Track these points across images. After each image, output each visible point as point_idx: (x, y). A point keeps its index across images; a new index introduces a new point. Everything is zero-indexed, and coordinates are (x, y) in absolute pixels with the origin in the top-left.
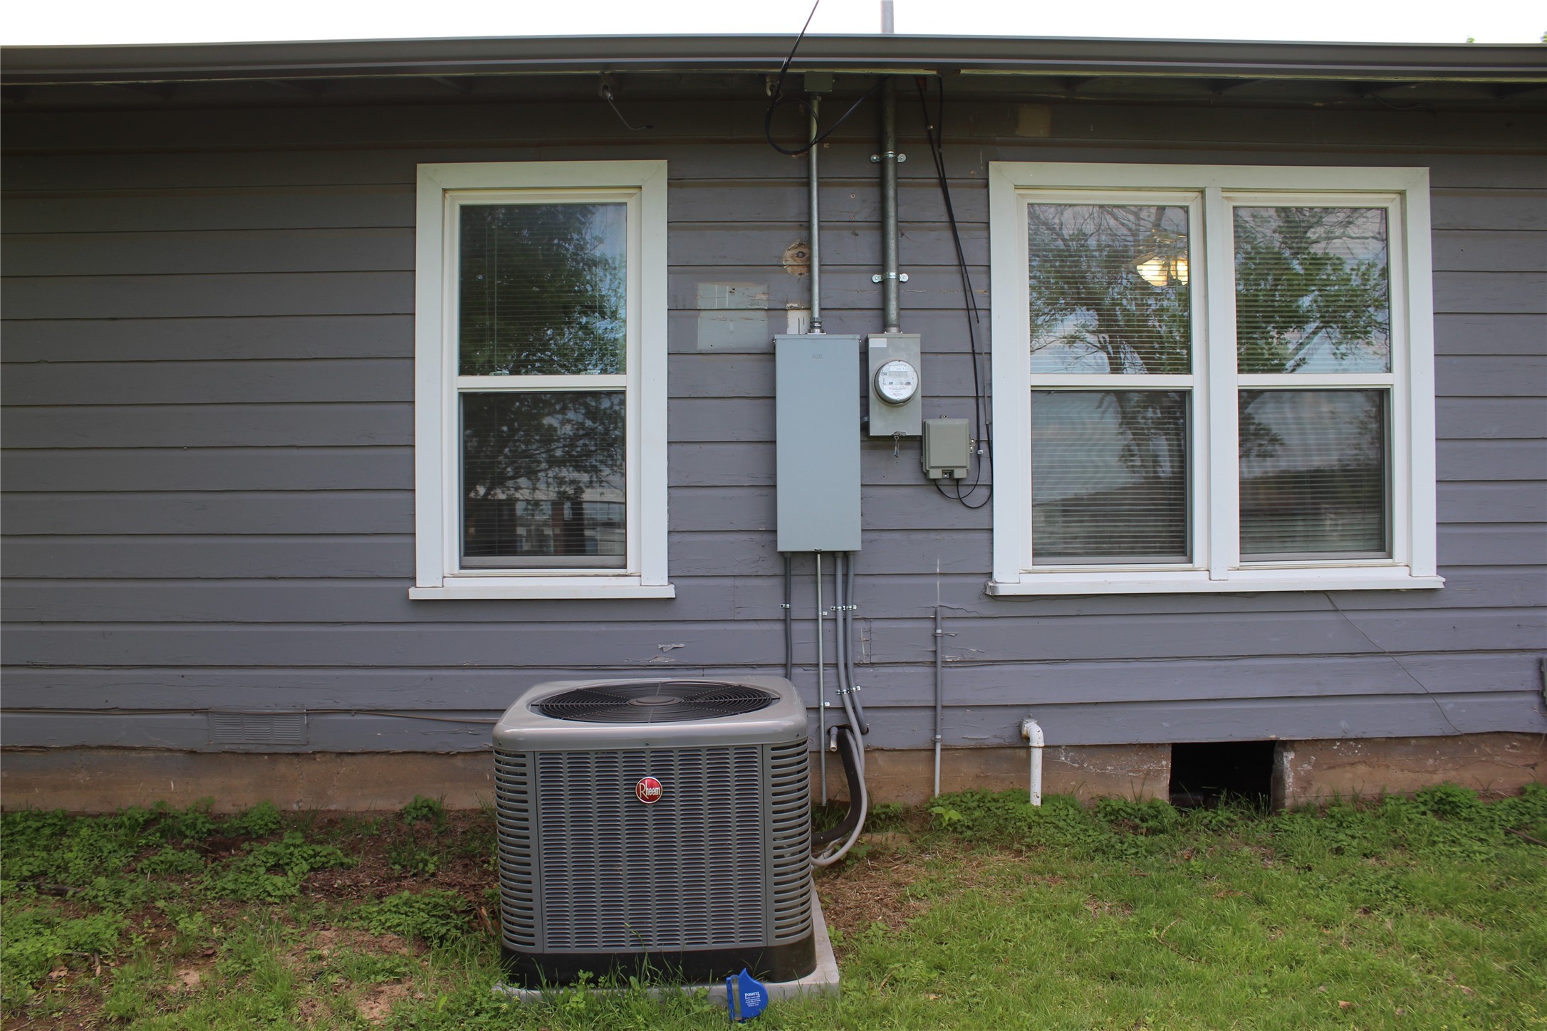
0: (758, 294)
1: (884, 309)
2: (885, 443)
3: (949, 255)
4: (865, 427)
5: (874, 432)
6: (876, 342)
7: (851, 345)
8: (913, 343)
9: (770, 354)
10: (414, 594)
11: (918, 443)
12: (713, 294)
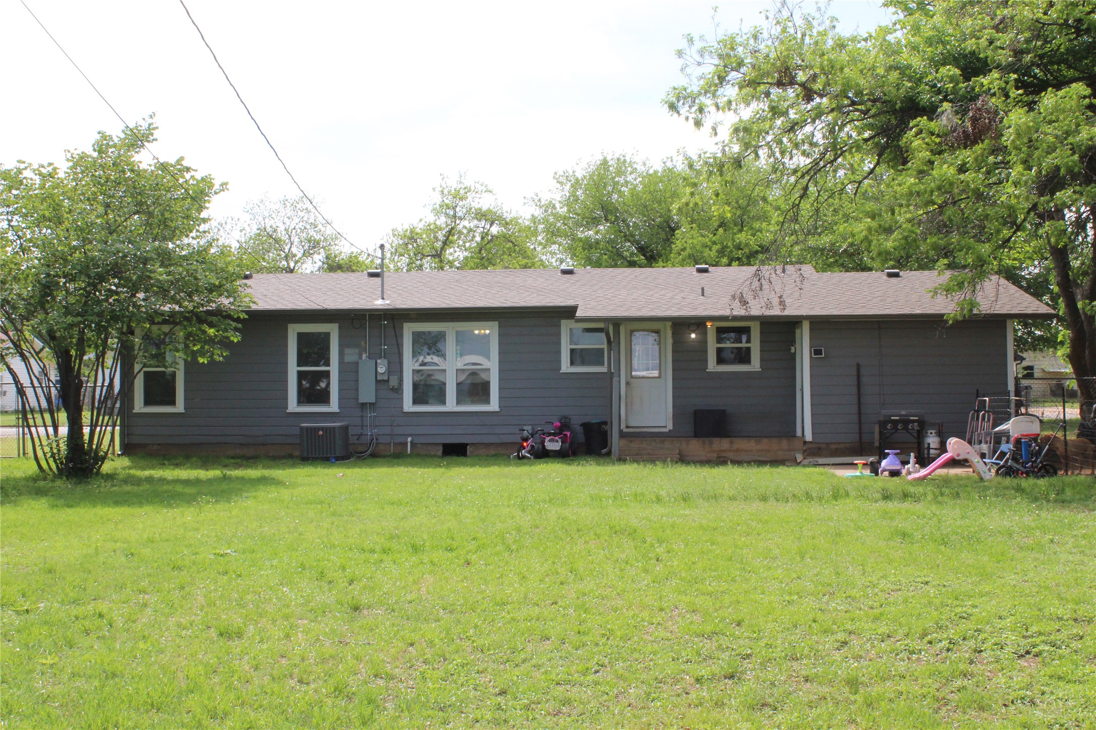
0: (357, 351)
1: (381, 354)
2: (380, 381)
3: (396, 343)
4: (376, 378)
5: (378, 378)
6: (379, 361)
7: (374, 361)
8: (386, 362)
9: (357, 363)
10: (288, 411)
11: (388, 381)
12: (347, 351)
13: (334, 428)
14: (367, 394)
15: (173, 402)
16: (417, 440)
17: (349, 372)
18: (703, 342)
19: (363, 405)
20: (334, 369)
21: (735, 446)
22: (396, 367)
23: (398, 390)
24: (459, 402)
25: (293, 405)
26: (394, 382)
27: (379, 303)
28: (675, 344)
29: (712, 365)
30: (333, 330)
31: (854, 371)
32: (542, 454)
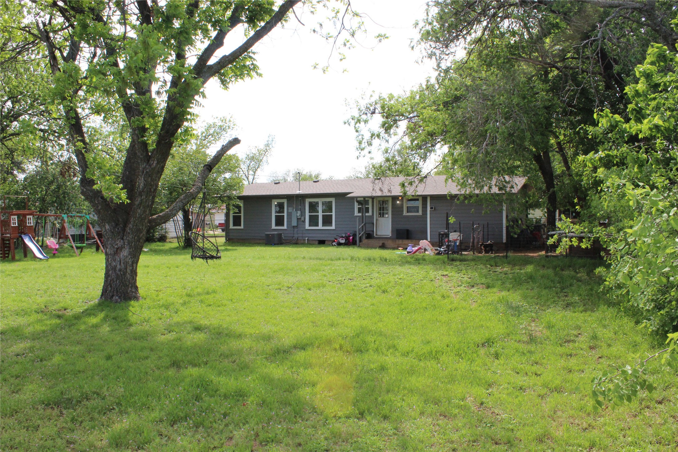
0: (292, 208)
1: (299, 209)
2: (299, 219)
3: (303, 205)
4: (297, 217)
7: (297, 212)
8: (300, 212)
9: (292, 212)
10: (272, 228)
13: (274, 234)
14: (294, 223)
15: (240, 225)
16: (310, 239)
17: (289, 215)
18: (402, 205)
19: (294, 227)
20: (285, 214)
21: (404, 243)
22: (303, 214)
23: (304, 221)
24: (323, 226)
25: (274, 227)
26: (302, 219)
27: (298, 192)
28: (392, 205)
29: (405, 213)
30: (285, 201)
31: (445, 215)
32: (339, 244)
